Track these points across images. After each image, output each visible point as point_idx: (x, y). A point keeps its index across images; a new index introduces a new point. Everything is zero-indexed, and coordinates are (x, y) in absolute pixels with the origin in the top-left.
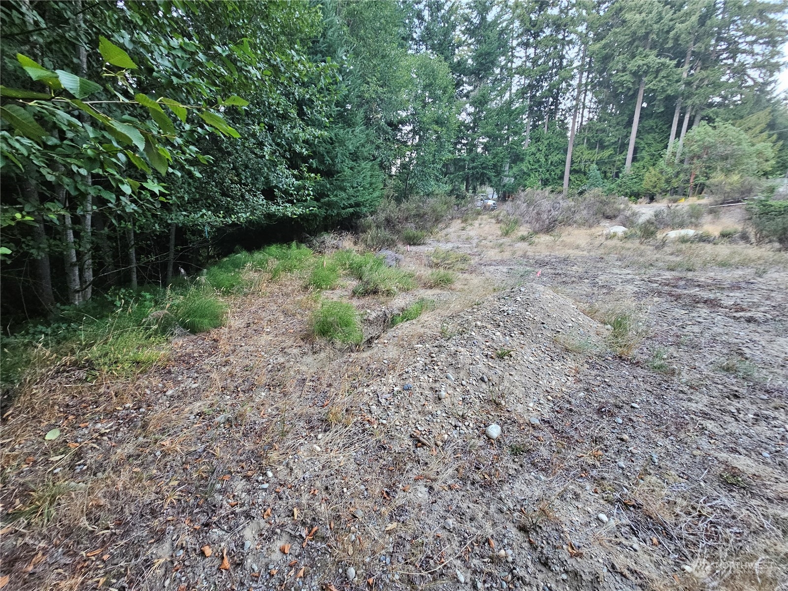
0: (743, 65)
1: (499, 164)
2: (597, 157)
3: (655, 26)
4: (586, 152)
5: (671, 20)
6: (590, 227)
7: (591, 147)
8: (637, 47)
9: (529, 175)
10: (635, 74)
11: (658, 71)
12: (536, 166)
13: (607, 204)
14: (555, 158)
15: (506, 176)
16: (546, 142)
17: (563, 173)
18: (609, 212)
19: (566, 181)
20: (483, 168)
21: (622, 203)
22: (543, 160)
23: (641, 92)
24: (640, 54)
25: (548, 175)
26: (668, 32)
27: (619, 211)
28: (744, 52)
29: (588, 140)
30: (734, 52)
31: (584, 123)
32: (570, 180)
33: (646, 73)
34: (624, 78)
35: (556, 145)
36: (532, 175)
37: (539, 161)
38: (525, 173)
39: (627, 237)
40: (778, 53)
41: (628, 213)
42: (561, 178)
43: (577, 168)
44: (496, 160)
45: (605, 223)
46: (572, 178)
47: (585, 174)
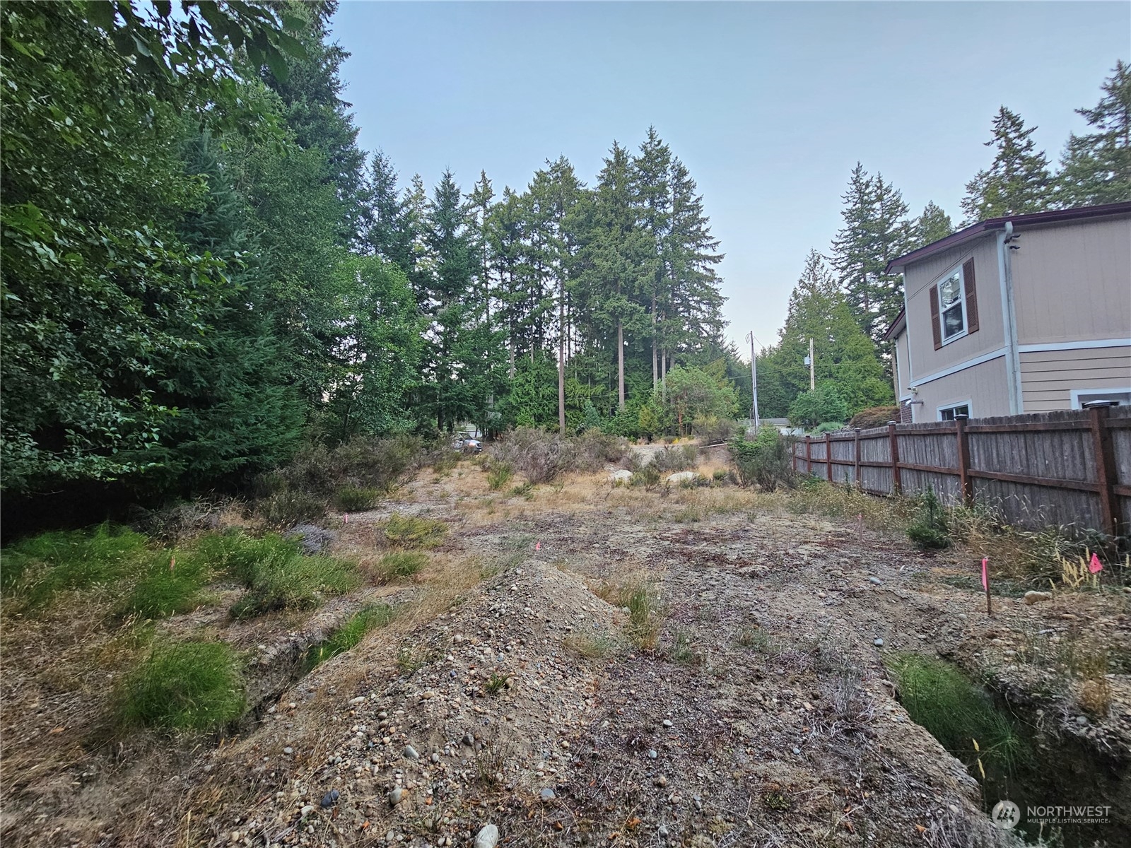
0: (696, 319)
1: (480, 395)
2: (590, 392)
3: (622, 275)
4: (579, 387)
5: (634, 272)
6: (594, 472)
7: (583, 381)
8: (610, 290)
9: (519, 410)
10: (612, 314)
11: (631, 314)
12: (526, 399)
13: (608, 445)
14: (546, 390)
15: (490, 410)
16: (534, 373)
17: (558, 408)
18: (612, 455)
19: (562, 418)
20: (460, 400)
21: (622, 443)
22: (533, 392)
23: (621, 331)
24: (613, 296)
25: (540, 411)
26: (633, 281)
27: (620, 452)
28: (694, 308)
29: (579, 374)
30: (688, 308)
31: (572, 355)
32: (566, 416)
33: (622, 314)
34: (603, 316)
35: (545, 377)
36: (523, 410)
37: (529, 394)
38: (513, 407)
39: (633, 484)
40: (718, 313)
41: (630, 455)
42: (556, 414)
43: (571, 403)
44: (476, 390)
45: (610, 467)
46: (568, 415)
47: (581, 410)
